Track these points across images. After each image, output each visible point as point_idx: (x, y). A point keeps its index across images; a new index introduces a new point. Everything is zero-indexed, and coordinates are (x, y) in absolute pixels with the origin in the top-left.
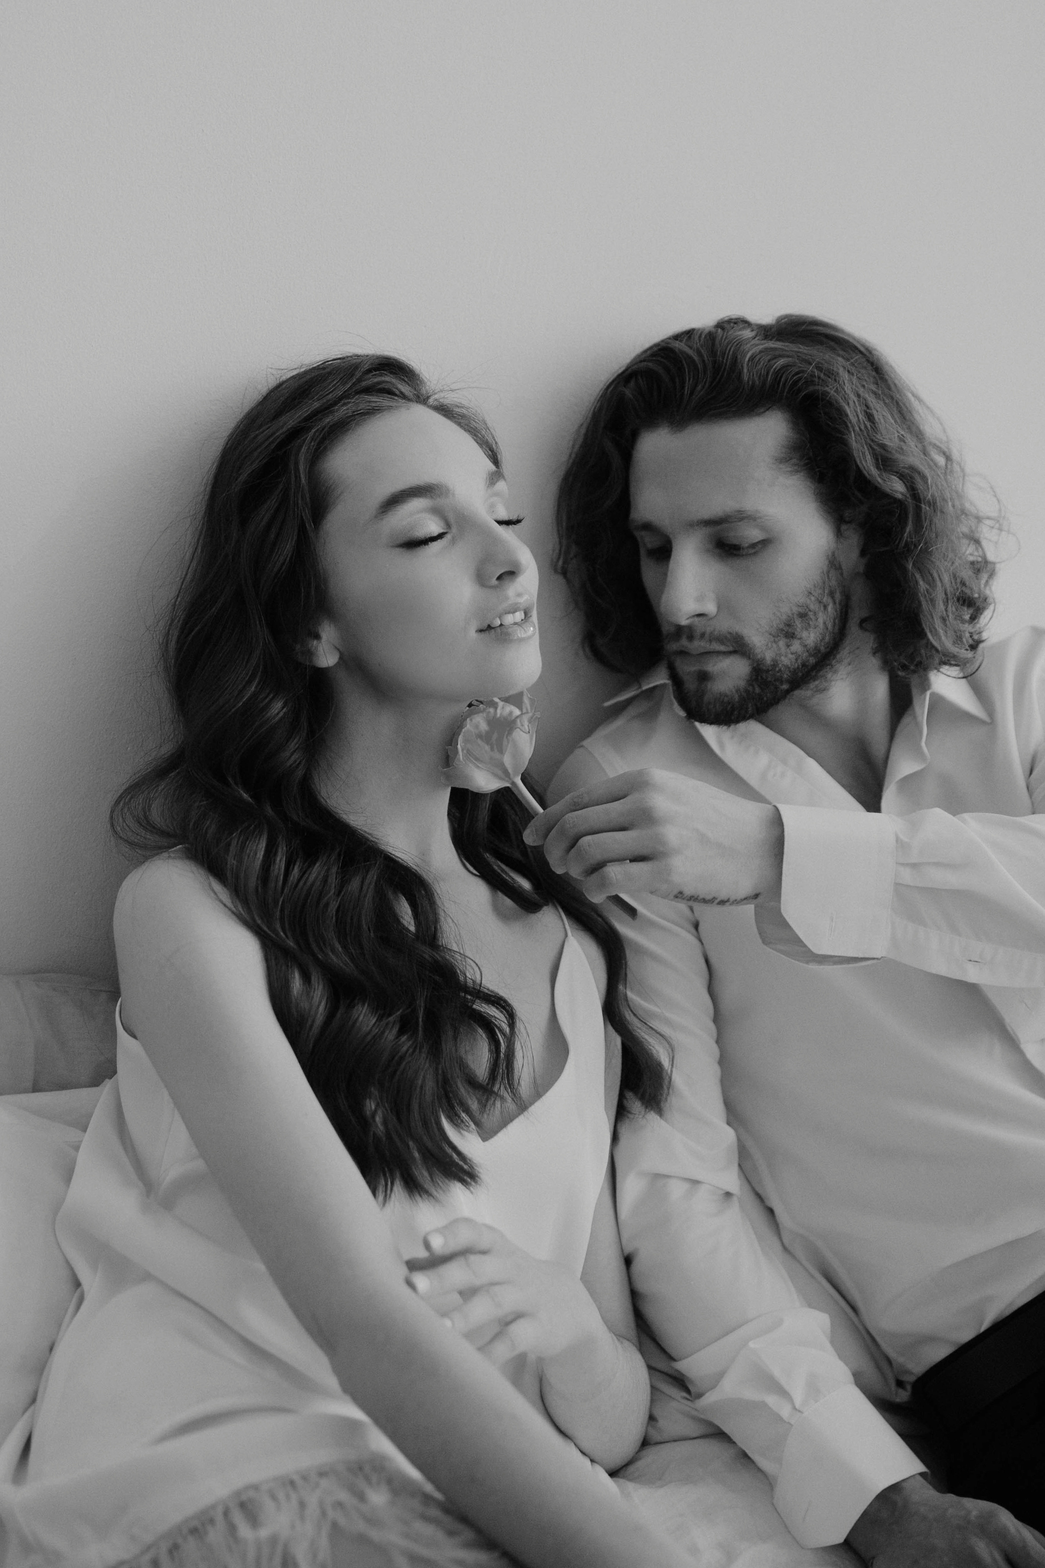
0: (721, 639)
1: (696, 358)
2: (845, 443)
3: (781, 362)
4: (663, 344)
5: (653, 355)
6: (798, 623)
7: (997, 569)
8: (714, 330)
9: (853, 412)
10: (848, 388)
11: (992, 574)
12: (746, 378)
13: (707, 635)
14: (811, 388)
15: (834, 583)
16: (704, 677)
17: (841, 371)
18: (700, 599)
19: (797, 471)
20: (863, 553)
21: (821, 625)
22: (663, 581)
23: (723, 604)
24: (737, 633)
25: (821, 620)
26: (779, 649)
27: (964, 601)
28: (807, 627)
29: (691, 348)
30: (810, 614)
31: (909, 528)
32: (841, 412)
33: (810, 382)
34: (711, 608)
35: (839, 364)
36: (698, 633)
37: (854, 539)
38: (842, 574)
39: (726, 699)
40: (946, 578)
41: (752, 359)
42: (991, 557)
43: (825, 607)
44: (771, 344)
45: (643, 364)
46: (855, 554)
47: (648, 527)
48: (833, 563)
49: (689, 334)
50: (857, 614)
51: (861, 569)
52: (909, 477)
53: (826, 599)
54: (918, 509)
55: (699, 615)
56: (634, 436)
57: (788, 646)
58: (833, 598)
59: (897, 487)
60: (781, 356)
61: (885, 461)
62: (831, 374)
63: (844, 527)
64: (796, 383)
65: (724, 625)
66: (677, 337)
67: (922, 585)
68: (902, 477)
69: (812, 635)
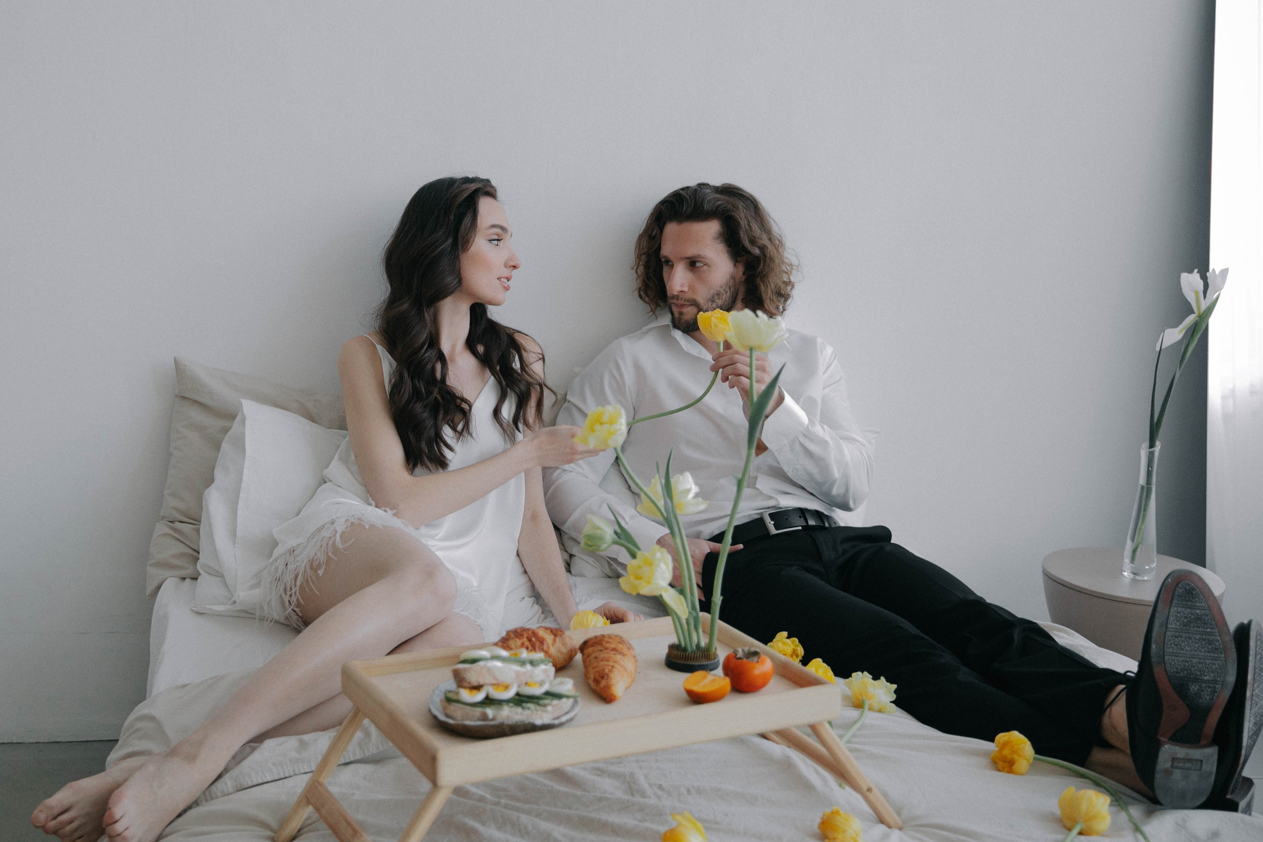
0: (687, 301)
1: (688, 199)
2: (739, 234)
3: (719, 203)
4: (677, 191)
5: (674, 195)
6: (716, 297)
7: (795, 285)
8: (696, 187)
9: (743, 223)
10: (742, 215)
11: (793, 286)
12: (705, 208)
13: (683, 299)
14: (728, 213)
15: (731, 284)
16: (681, 314)
17: (740, 207)
18: (682, 286)
19: (721, 243)
20: (744, 274)
21: (724, 299)
22: (669, 278)
23: (691, 287)
24: (694, 299)
25: (724, 297)
26: (708, 305)
27: (781, 295)
28: (719, 299)
29: (687, 194)
30: (721, 294)
31: (761, 266)
32: (738, 223)
33: (728, 211)
34: (685, 289)
35: (741, 205)
36: (680, 298)
37: (741, 269)
38: (735, 281)
39: (688, 322)
40: (773, 286)
41: (708, 201)
42: (792, 280)
43: (727, 293)
44: (717, 196)
45: (669, 198)
46: (741, 274)
47: (665, 257)
48: (733, 277)
49: (688, 188)
50: (740, 297)
51: (743, 280)
52: (763, 248)
53: (727, 290)
54: (765, 261)
55: (682, 291)
56: (664, 224)
57: (712, 305)
58: (730, 289)
59: (756, 251)
60: (719, 201)
61: (753, 241)
62: (738, 208)
63: (737, 264)
64: (723, 211)
65: (690, 295)
66: (683, 189)
67: (762, 287)
68: (759, 248)
69: (720, 302)
